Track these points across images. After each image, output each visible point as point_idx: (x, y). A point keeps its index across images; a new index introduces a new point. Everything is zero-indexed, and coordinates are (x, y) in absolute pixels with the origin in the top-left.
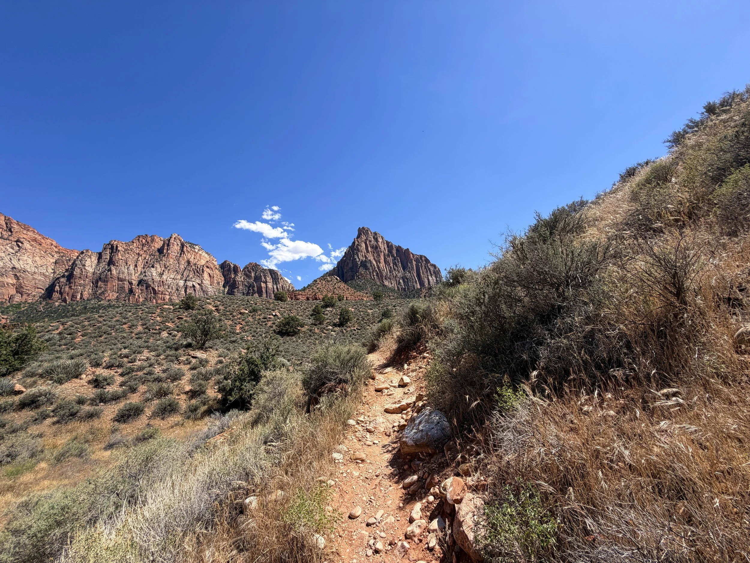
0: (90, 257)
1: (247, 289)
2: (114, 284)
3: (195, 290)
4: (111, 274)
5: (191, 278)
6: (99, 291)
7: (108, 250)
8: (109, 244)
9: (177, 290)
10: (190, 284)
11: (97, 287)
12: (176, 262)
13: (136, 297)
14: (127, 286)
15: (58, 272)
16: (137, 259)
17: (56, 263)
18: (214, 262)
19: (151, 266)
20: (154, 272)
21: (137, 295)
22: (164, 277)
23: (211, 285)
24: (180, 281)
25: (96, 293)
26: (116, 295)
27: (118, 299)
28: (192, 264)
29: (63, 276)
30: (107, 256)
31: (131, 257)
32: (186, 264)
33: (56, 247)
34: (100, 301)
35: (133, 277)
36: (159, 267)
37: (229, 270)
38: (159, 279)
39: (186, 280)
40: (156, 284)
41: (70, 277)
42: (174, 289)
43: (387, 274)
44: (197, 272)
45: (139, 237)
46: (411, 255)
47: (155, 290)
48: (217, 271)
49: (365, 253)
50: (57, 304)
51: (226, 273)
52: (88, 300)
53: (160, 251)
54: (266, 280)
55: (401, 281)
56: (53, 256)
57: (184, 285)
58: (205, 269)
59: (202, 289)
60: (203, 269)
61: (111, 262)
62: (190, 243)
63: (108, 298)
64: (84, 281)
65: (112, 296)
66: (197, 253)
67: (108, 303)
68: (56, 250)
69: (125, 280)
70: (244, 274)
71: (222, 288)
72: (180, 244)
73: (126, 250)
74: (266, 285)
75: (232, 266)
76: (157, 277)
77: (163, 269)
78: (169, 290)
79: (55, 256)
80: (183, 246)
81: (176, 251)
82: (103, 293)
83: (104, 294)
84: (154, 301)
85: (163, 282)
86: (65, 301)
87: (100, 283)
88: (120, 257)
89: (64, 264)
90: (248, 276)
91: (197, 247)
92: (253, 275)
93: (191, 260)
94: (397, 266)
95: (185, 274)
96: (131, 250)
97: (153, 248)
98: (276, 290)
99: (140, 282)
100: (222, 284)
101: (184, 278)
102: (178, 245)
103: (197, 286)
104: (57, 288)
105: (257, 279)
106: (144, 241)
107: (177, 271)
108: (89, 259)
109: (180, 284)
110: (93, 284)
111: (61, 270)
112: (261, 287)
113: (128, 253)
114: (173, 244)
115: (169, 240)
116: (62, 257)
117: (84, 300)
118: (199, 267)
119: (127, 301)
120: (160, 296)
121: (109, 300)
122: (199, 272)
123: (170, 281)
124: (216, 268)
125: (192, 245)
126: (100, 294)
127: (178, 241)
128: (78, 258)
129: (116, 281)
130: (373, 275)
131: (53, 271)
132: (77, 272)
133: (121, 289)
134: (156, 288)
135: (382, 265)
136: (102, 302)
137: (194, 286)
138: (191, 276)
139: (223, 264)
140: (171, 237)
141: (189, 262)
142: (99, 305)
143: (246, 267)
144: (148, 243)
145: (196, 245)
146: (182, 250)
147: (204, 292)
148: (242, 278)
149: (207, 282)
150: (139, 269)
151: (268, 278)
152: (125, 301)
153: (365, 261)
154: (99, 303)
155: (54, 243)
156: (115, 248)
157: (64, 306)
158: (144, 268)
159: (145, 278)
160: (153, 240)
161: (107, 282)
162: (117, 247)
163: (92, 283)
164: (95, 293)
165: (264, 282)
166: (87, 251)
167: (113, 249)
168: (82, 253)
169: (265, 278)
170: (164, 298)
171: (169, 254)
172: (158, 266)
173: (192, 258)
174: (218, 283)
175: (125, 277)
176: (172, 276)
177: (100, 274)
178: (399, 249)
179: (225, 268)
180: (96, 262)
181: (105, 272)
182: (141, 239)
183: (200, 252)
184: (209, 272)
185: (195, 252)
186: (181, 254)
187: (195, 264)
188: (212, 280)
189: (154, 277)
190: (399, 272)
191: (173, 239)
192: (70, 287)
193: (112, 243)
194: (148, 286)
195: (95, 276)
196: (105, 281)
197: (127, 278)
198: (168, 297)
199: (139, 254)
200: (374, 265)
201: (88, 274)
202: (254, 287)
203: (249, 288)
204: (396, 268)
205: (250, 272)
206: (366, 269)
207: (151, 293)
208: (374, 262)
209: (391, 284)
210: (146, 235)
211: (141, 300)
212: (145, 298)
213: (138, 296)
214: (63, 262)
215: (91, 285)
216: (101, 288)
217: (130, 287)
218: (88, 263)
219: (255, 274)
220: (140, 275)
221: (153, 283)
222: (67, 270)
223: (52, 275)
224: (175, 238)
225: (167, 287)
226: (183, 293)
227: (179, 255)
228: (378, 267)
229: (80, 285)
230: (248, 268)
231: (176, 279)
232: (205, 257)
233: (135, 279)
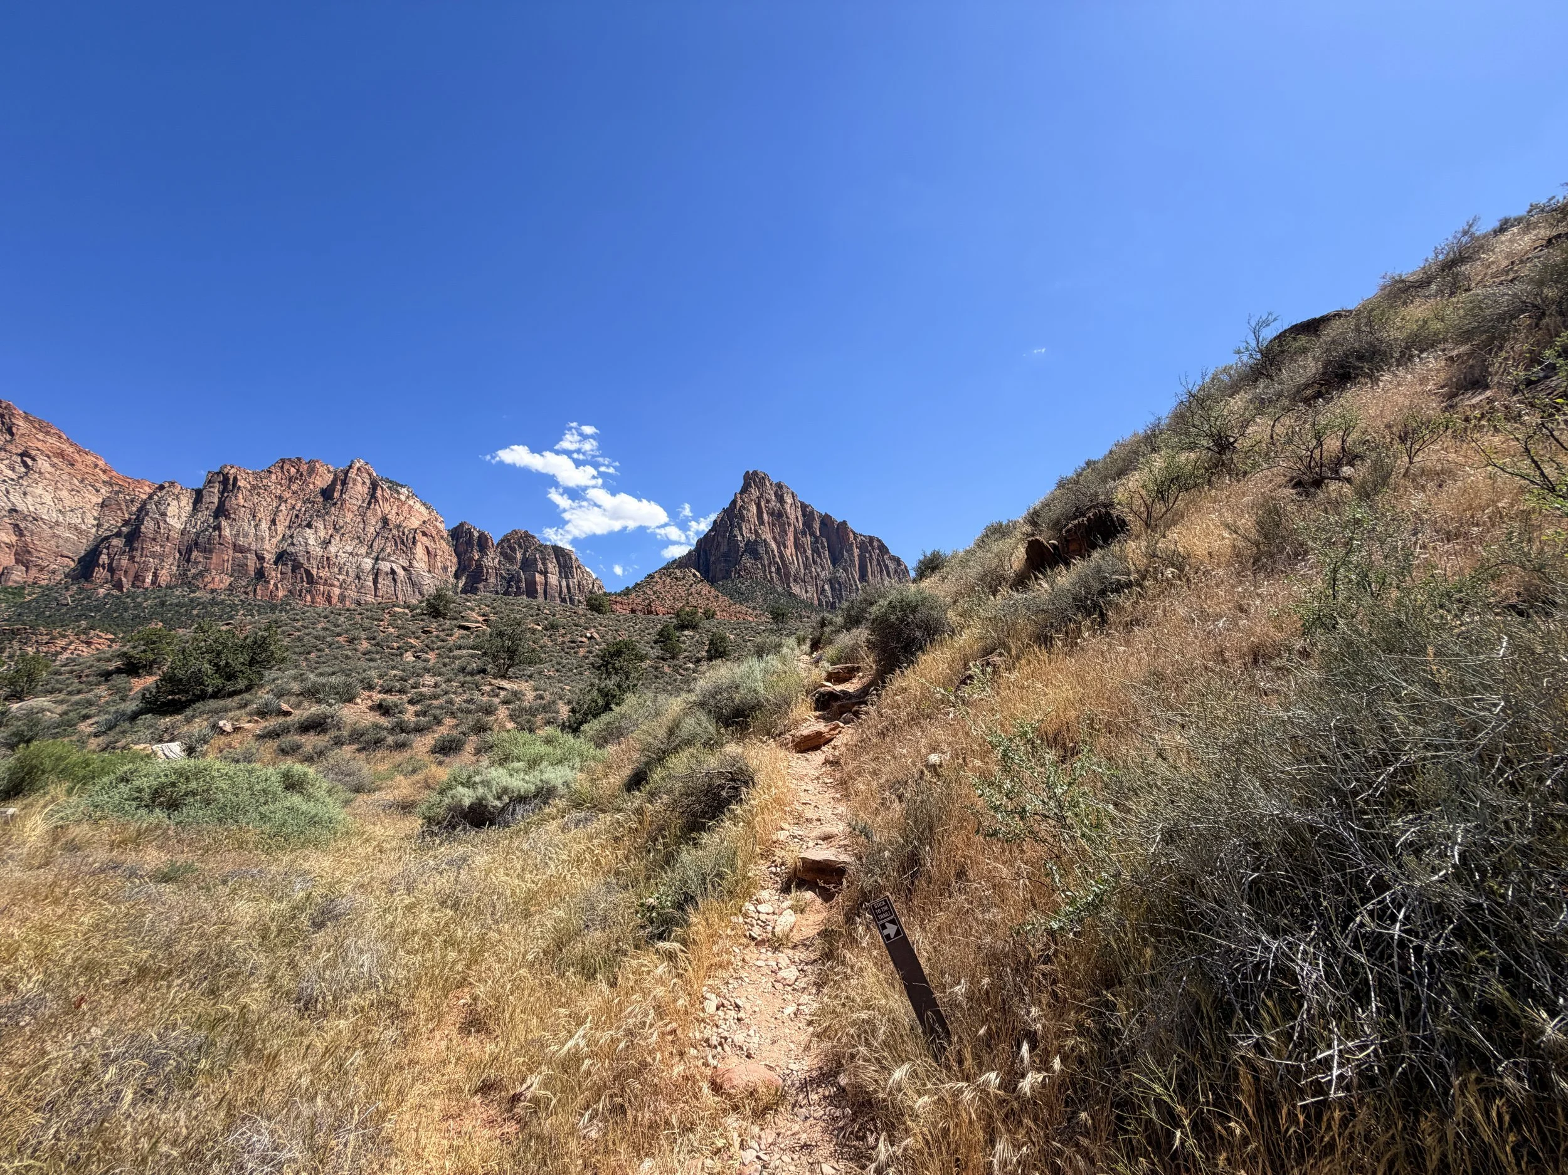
0: (178, 498)
1: (505, 584)
2: (226, 558)
3: (394, 580)
4: (220, 536)
5: (389, 555)
6: (193, 571)
7: (217, 485)
8: (218, 473)
9: (358, 577)
10: (385, 566)
11: (188, 561)
12: (359, 519)
13: (271, 586)
14: (252, 562)
15: (106, 526)
16: (277, 508)
17: (103, 505)
18: (438, 524)
19: (304, 523)
20: (311, 538)
21: (272, 582)
22: (333, 549)
23: (429, 571)
24: (366, 560)
25: (185, 574)
26: (228, 580)
27: (231, 588)
28: (391, 526)
29: (118, 535)
30: (213, 497)
31: (264, 503)
32: (380, 524)
33: (104, 472)
34: (194, 592)
35: (267, 546)
36: (322, 527)
37: (469, 542)
38: (321, 554)
39: (377, 559)
40: (314, 563)
41: (133, 536)
42: (352, 575)
43: (798, 571)
44: (403, 542)
45: (283, 461)
46: (851, 535)
47: (312, 575)
48: (444, 544)
49: (755, 525)
50: (102, 592)
51: (461, 549)
52: (168, 587)
53: (327, 494)
54: (546, 569)
55: (826, 587)
56: (98, 491)
57: (373, 568)
58: (419, 536)
59: (410, 579)
60: (414, 538)
61: (221, 511)
62: (391, 482)
63: (210, 586)
64: (161, 546)
65: (221, 581)
66: (404, 503)
67: (210, 596)
68: (105, 478)
69: (249, 550)
70: (501, 553)
71: (452, 580)
72: (368, 482)
73: (254, 487)
74: (546, 578)
75: (476, 534)
76: (318, 549)
77: (330, 532)
78: (341, 577)
79: (103, 491)
80: (374, 486)
81: (359, 497)
82: (201, 574)
83: (203, 576)
84: (309, 598)
85: (328, 558)
86: (119, 586)
87: (195, 554)
88: (242, 502)
89: (121, 509)
90: (508, 558)
91: (404, 490)
92: (519, 556)
93: (392, 517)
94: (819, 556)
95: (375, 544)
96: (266, 488)
97: (311, 486)
98: (565, 590)
99: (281, 557)
100: (452, 570)
101: (374, 554)
102: (364, 483)
103: (401, 573)
104: (104, 559)
105: (528, 564)
106: (293, 470)
107: (359, 537)
108: (175, 502)
109: (364, 566)
110: (181, 554)
111: (113, 521)
112: (535, 583)
113: (258, 494)
114: (355, 480)
115: (346, 473)
116: (117, 493)
117: (159, 586)
118: (407, 532)
119: (251, 595)
120: (322, 588)
121: (212, 591)
122: (405, 543)
123: (343, 558)
124: (442, 537)
125: (394, 486)
126: (195, 577)
127: (365, 475)
128: (150, 497)
129: (231, 552)
130: (770, 573)
131: (95, 523)
132: (148, 527)
133: (239, 569)
134: (314, 572)
135: (790, 551)
136: (197, 594)
137: (393, 572)
139: (456, 529)
140: (350, 467)
141: (385, 521)
142: (192, 600)
143: (506, 539)
144: (301, 475)
145: (402, 486)
146: (373, 496)
147: (413, 584)
148: (497, 561)
149: (420, 564)
150: (280, 528)
151: (549, 565)
152: (247, 594)
153: (756, 541)
154: (192, 595)
155: (101, 463)
156: (231, 482)
157: (118, 598)
158: (290, 527)
159: (292, 549)
160: (312, 471)
161: (211, 552)
162: (235, 479)
163: (180, 552)
164: (183, 574)
165: (541, 573)
166: (172, 484)
167: (228, 484)
168: (161, 488)
169: (544, 564)
170: (329, 592)
171: (343, 501)
172: (320, 525)
173: (394, 512)
174: (445, 568)
175: (250, 544)
176: (349, 549)
177: (198, 534)
178: (826, 521)
179: (460, 537)
180: (189, 508)
181: (206, 530)
182: (286, 467)
183: (411, 502)
184: (428, 543)
185: (399, 499)
186: (369, 503)
187: (399, 526)
188: (432, 561)
189: (311, 549)
190: (823, 568)
191: (354, 471)
192: (132, 559)
193: (226, 471)
194: (296, 566)
195: (186, 538)
196: (207, 551)
197: (253, 547)
198: (337, 591)
199: (280, 497)
200: (773, 552)
201: (172, 533)
202: (520, 581)
203: (509, 582)
204: (818, 560)
205: (513, 550)
206: (756, 559)
207: (302, 582)
208: (774, 546)
209: (806, 592)
210: (299, 459)
211: (281, 594)
212: (290, 591)
213: (276, 585)
214: (119, 504)
215: (177, 555)
216: (197, 563)
217: (258, 566)
218: (172, 509)
219: (524, 554)
220: (281, 541)
221: (308, 560)
222: (126, 523)
223: (94, 530)
224: (359, 469)
225: (336, 570)
226: (371, 584)
227: (365, 505)
228: (781, 556)
229: (154, 555)
230: (509, 541)
231: (357, 555)
232: (420, 513)
233: (270, 550)
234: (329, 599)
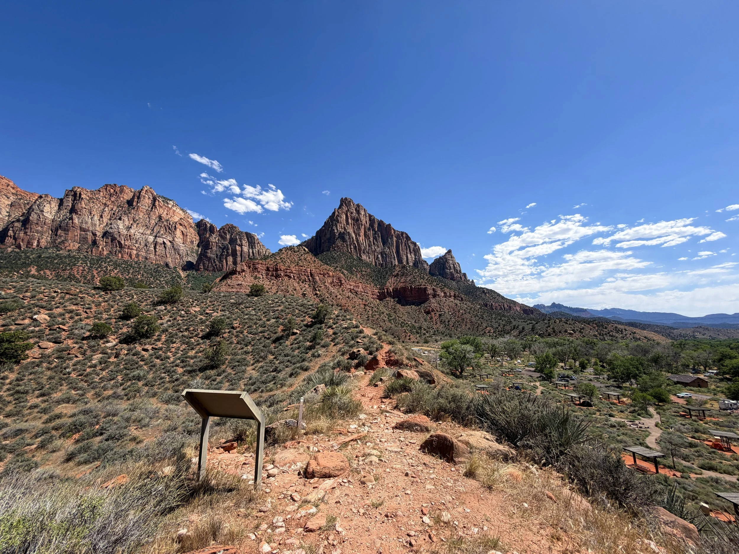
0: (50, 203)
1: (221, 251)
2: (76, 234)
3: (165, 247)
4: (72, 223)
5: (162, 235)
6: (59, 240)
7: (71, 197)
8: (71, 191)
9: (146, 246)
10: (160, 240)
11: (56, 235)
12: (147, 216)
13: (100, 249)
14: (90, 236)
15: (13, 216)
16: (103, 209)
17: (11, 205)
18: (189, 220)
19: (118, 218)
20: (121, 225)
21: (101, 247)
22: (132, 231)
23: (183, 243)
24: (150, 237)
25: (55, 242)
26: (77, 245)
27: (79, 249)
28: (163, 220)
29: (18, 221)
30: (69, 203)
31: (97, 207)
32: (158, 219)
33: (13, 188)
34: (59, 251)
35: (98, 229)
36: (127, 220)
37: (205, 229)
38: (126, 233)
39: (156, 237)
40: (123, 238)
41: (26, 222)
42: (143, 244)
43: (365, 248)
44: (169, 229)
45: (107, 185)
46: (393, 231)
47: (121, 244)
48: (192, 230)
49: (344, 224)
50: (10, 250)
51: (201, 232)
52: (46, 248)
53: (130, 203)
54: (242, 244)
55: (379, 256)
56: (8, 198)
57: (154, 241)
58: (178, 226)
59: (173, 247)
60: (175, 226)
61: (73, 210)
62: (164, 198)
63: (68, 248)
64: (41, 227)
65: (74, 246)
66: (171, 209)
67: (67, 253)
68: (14, 191)
69: (88, 230)
70: (219, 235)
71: (196, 248)
72: (151, 198)
73: (91, 198)
74: (242, 248)
75: (208, 225)
76: (124, 231)
77: (131, 222)
78: (137, 245)
79: (11, 198)
80: (154, 199)
81: (147, 205)
82: (63, 242)
83: (64, 243)
84: (120, 255)
85: (130, 236)
86: (19, 247)
87: (60, 231)
88: (84, 206)
89: (21, 208)
90: (223, 238)
91: (171, 202)
92: (228, 237)
93: (164, 215)
94: (377, 241)
95: (155, 229)
96: (97, 199)
97: (122, 199)
98: (251, 254)
99: (105, 234)
100: (196, 243)
101: (154, 234)
102: (149, 198)
103: (168, 244)
104: (11, 233)
105: (233, 241)
106: (112, 191)
107: (146, 225)
108: (48, 205)
109: (149, 240)
110: (52, 231)
111: (17, 214)
112: (236, 250)
113: (93, 202)
114: (144, 196)
115: (140, 193)
116: (20, 199)
117: (41, 247)
118: (171, 223)
119: (90, 253)
120: (127, 250)
121: (69, 251)
122: (171, 229)
123: (138, 235)
124: (191, 227)
125: (166, 200)
126: (60, 243)
127: (150, 194)
128: (35, 202)
129: (79, 231)
130: (351, 248)
131: (8, 214)
132: (33, 217)
133: (83, 240)
134: (123, 242)
135: (362, 238)
136: (61, 252)
137: (164, 243)
138: (162, 232)
139: (199, 222)
140: (142, 190)
141: (160, 217)
142: (57, 255)
143: (222, 228)
144: (116, 193)
145: (170, 200)
146: (154, 205)
147: (175, 250)
148: (217, 239)
149: (179, 240)
150: (105, 220)
151: (243, 242)
152: (88, 252)
153: (344, 233)
154: (58, 252)
155: (11, 184)
156: (78, 195)
157: (18, 253)
158: (110, 219)
159: (111, 231)
160: (122, 191)
161: (68, 231)
162: (80, 194)
163: (52, 230)
164: (54, 242)
165: (239, 245)
166: (46, 195)
167: (76, 196)
168: (41, 197)
169: (241, 241)
170: (130, 252)
171: (138, 207)
172: (126, 219)
173: (165, 213)
174: (192, 242)
175: (88, 227)
176: (141, 231)
177: (61, 222)
178: (381, 223)
179: (200, 226)
180: (56, 208)
181: (65, 220)
182: (108, 188)
183: (174, 208)
184: (183, 229)
185: (168, 207)
186: (152, 208)
187: (167, 220)
188: (185, 238)
189: (120, 230)
190: (378, 247)
191: (144, 191)
192: (25, 233)
193: (75, 190)
194: (113, 239)
195: (55, 223)
196: (66, 230)
197: (91, 229)
198: (135, 252)
199: (105, 204)
200: (353, 238)
201: (47, 221)
202: (228, 249)
203: (223, 250)
204: (376, 243)
205: (225, 234)
206: (343, 242)
207: (117, 247)
208: (354, 235)
209: (369, 258)
210: (115, 185)
211: (105, 253)
212: (110, 252)
213: (103, 248)
214: (20, 205)
215: (50, 232)
216: (61, 236)
217: (93, 239)
218: (47, 208)
219: (231, 236)
220: (105, 226)
221: (119, 236)
222: (23, 215)
223: (7, 218)
224: (146, 191)
225: (134, 242)
226: (153, 249)
227: (150, 209)
228: (357, 240)
229: (37, 232)
230: (224, 229)
231: (145, 234)
232: (179, 214)
233: (99, 230)
234: (131, 256)
